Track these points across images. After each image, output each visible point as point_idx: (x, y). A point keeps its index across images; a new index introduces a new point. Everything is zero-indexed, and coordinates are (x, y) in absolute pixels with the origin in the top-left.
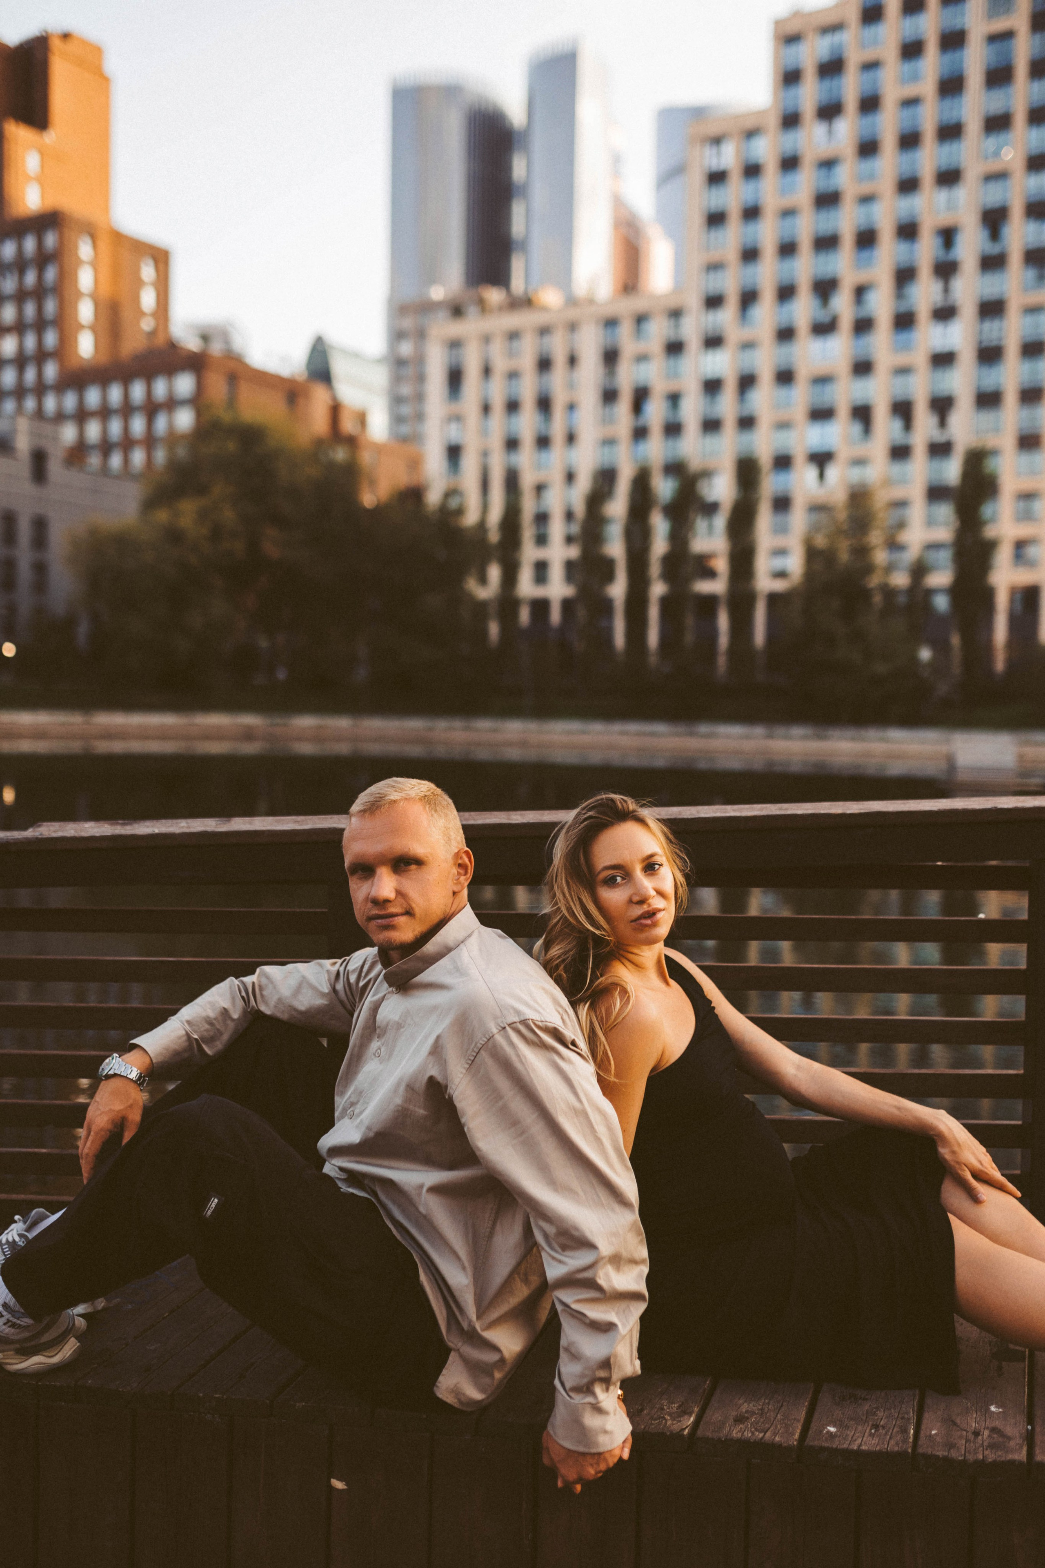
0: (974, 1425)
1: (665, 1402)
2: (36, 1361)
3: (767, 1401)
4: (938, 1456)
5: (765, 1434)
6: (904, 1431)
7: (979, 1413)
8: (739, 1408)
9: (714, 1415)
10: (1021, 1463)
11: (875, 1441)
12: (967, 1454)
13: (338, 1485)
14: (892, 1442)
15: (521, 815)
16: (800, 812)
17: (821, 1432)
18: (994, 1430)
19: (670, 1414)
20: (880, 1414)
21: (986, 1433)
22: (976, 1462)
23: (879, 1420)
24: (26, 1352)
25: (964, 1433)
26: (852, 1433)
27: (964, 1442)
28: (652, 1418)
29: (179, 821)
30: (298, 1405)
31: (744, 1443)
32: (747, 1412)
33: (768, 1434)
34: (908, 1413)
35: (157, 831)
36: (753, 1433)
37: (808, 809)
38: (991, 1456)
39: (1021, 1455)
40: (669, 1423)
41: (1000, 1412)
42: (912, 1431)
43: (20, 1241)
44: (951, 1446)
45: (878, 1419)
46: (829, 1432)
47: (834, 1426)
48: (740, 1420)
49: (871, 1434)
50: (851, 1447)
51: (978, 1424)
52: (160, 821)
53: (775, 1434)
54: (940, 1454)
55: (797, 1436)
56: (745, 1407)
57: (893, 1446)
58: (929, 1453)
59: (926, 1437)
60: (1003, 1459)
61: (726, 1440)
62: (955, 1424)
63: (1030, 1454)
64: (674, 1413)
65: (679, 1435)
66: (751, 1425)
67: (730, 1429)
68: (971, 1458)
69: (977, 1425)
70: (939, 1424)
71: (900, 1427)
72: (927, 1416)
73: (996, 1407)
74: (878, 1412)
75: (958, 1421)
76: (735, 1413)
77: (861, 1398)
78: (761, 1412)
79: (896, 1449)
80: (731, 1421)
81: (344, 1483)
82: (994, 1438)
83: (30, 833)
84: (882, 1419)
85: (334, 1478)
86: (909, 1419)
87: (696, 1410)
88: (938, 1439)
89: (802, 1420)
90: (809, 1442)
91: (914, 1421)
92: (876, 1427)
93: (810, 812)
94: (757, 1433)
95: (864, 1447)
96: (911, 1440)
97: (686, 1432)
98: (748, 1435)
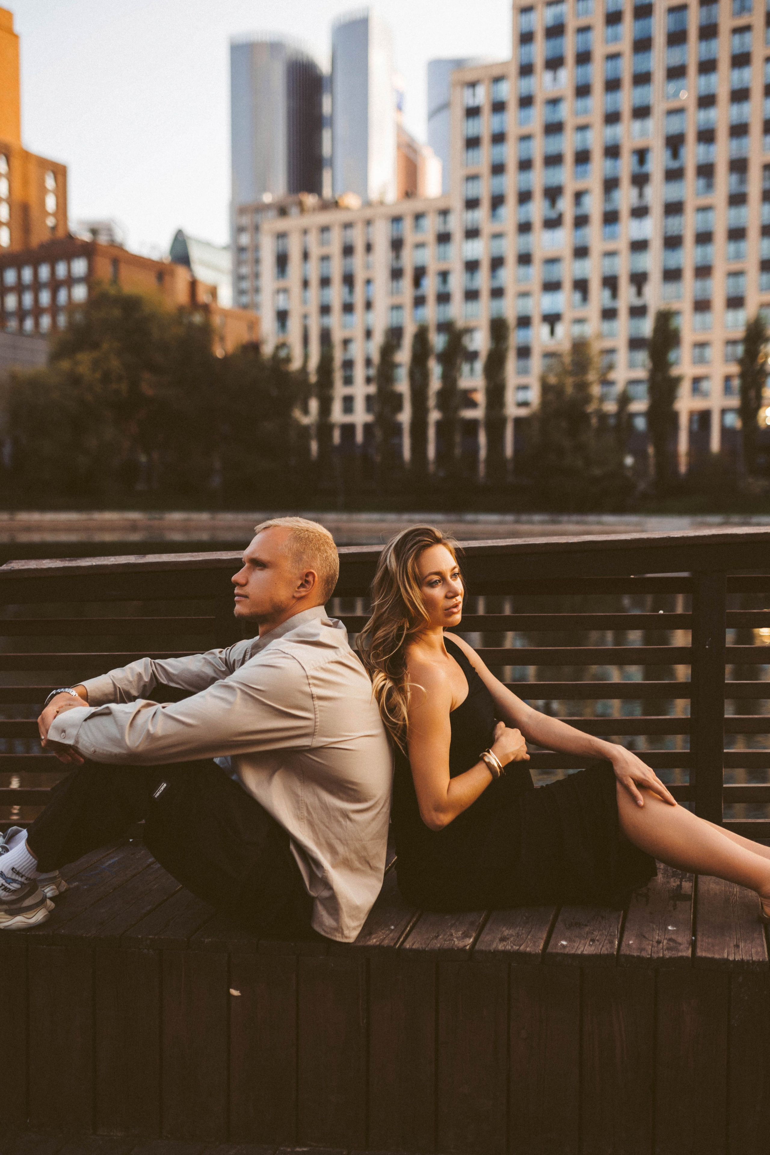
0: (657, 937)
1: (453, 931)
3: (521, 929)
4: (634, 956)
5: (520, 947)
6: (612, 942)
7: (661, 931)
8: (503, 933)
9: (486, 937)
10: (687, 958)
11: (593, 948)
12: (653, 954)
13: (235, 992)
14: (604, 949)
17: (557, 944)
18: (670, 940)
19: (457, 938)
20: (596, 933)
21: (665, 942)
22: (658, 958)
23: (595, 937)
25: (651, 942)
26: (578, 945)
27: (650, 947)
28: (445, 940)
29: (109, 557)
30: (206, 940)
31: (506, 953)
32: (507, 935)
33: (522, 948)
34: (614, 932)
35: (94, 564)
36: (512, 947)
38: (668, 954)
39: (688, 953)
40: (456, 943)
41: (675, 930)
42: (617, 942)
44: (643, 949)
45: (594, 937)
46: (562, 945)
47: (566, 941)
48: (503, 939)
49: (590, 945)
50: (576, 953)
51: (660, 937)
52: (96, 558)
53: (527, 947)
54: (635, 954)
55: (541, 947)
56: (506, 932)
57: (604, 951)
58: (628, 954)
59: (626, 945)
60: (676, 956)
61: (494, 951)
62: (644, 937)
63: (694, 952)
64: (459, 937)
65: (463, 950)
66: (511, 942)
67: (497, 945)
68: (655, 956)
69: (659, 938)
70: (634, 938)
71: (609, 940)
72: (626, 934)
73: (672, 927)
74: (595, 932)
75: (647, 936)
76: (499, 936)
77: (583, 924)
78: (517, 935)
79: (606, 952)
80: (497, 940)
81: (239, 991)
82: (670, 944)
84: (597, 936)
85: (232, 988)
86: (615, 935)
87: (474, 935)
88: (634, 946)
89: (545, 938)
90: (550, 950)
91: (618, 937)
92: (593, 940)
94: (514, 947)
95: (585, 952)
96: (616, 947)
97: (468, 947)
98: (509, 947)
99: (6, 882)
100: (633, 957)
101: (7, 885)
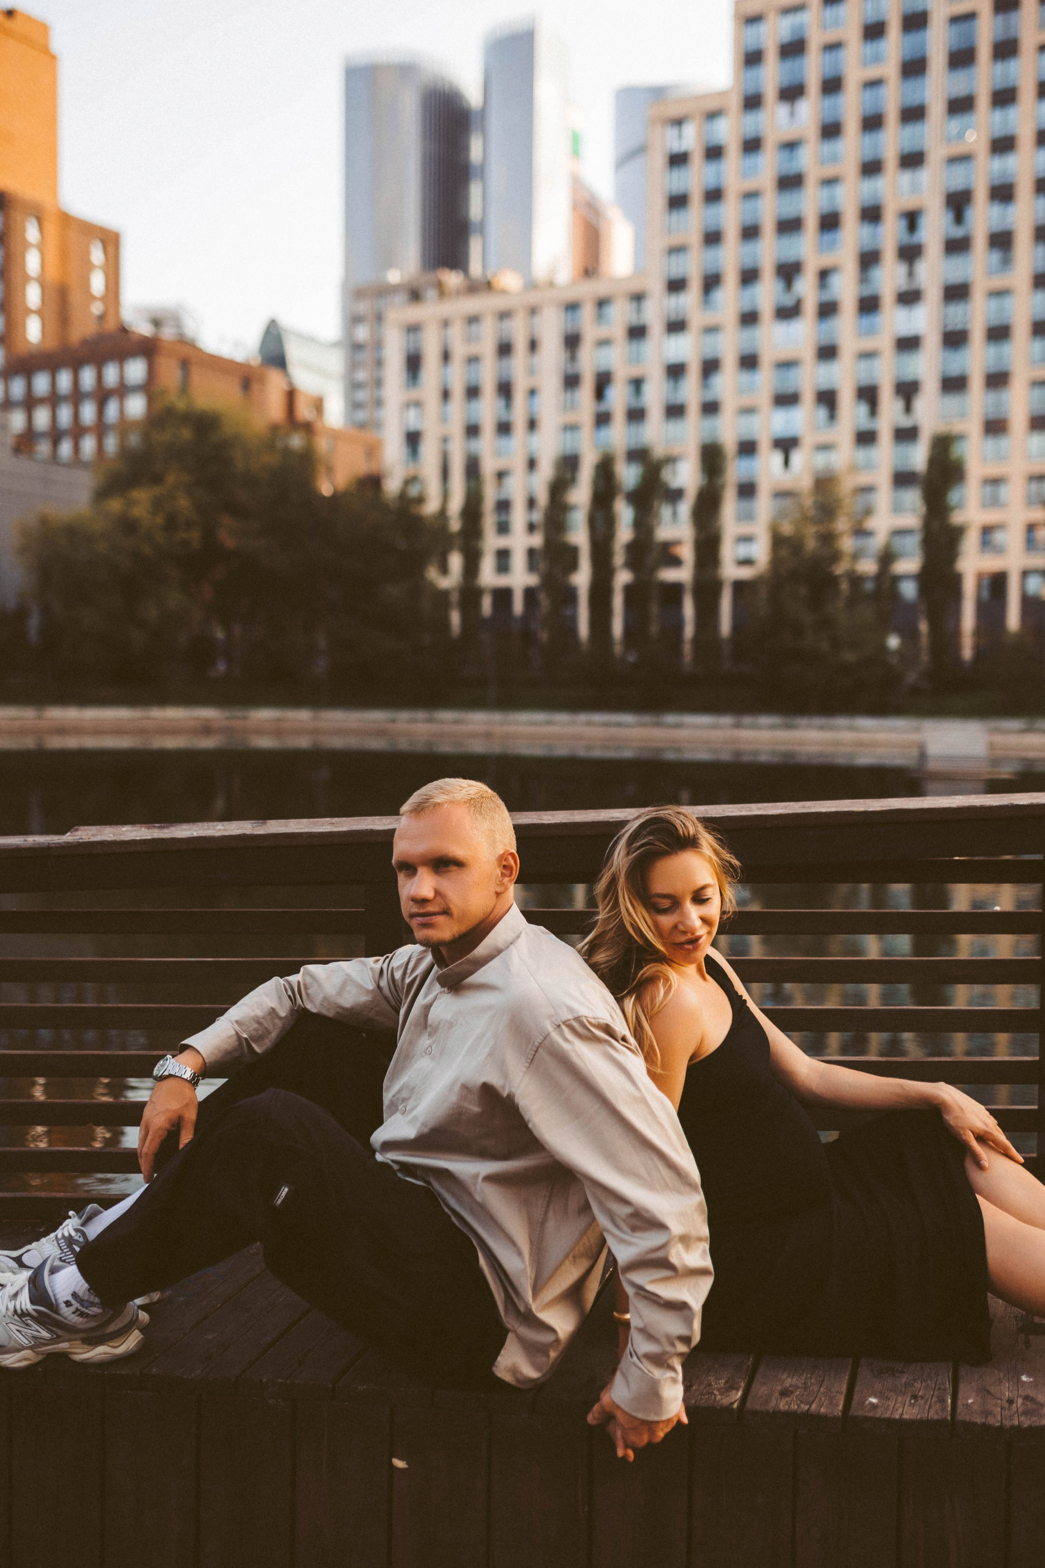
0: (1007, 1393)
1: (712, 1379)
2: (100, 1352)
3: (809, 1376)
4: (977, 1423)
5: (810, 1407)
6: (942, 1401)
7: (1011, 1383)
8: (783, 1383)
9: (760, 1389)
11: (915, 1410)
12: (1004, 1421)
13: (399, 1463)
14: (932, 1411)
15: (552, 815)
16: (824, 810)
17: (864, 1403)
18: (1026, 1398)
19: (718, 1390)
20: (918, 1385)
21: (1020, 1401)
22: (1013, 1428)
23: (918, 1391)
24: (92, 1341)
25: (999, 1401)
26: (893, 1404)
27: (999, 1409)
28: (702, 1394)
29: (215, 823)
30: (359, 1387)
31: (789, 1415)
32: (790, 1386)
33: (814, 1406)
34: (944, 1384)
35: (195, 834)
36: (799, 1406)
37: (830, 807)
38: (1026, 1422)
40: (718, 1397)
41: (1031, 1382)
42: (949, 1401)
43: (76, 1236)
44: (987, 1413)
45: (916, 1390)
46: (870, 1403)
47: (876, 1397)
48: (785, 1393)
49: (911, 1404)
50: (893, 1417)
51: (1011, 1392)
52: (196, 824)
53: (820, 1406)
54: (979, 1421)
55: (841, 1407)
56: (788, 1382)
57: (933, 1415)
58: (968, 1420)
59: (963, 1406)
60: (1038, 1424)
61: (773, 1412)
62: (989, 1392)
64: (721, 1388)
65: (728, 1409)
66: (796, 1398)
67: (777, 1402)
68: (1007, 1423)
69: (1010, 1394)
70: (974, 1394)
71: (938, 1397)
72: (963, 1388)
73: (1027, 1377)
74: (916, 1384)
75: (992, 1389)
76: (780, 1388)
77: (898, 1370)
78: (804, 1386)
79: (936, 1417)
80: (777, 1394)
81: (405, 1462)
82: (1027, 1405)
83: (68, 838)
84: (920, 1390)
85: (396, 1457)
86: (945, 1389)
87: (743, 1385)
88: (975, 1407)
89: (844, 1392)
90: (855, 1411)
91: (950, 1391)
92: (915, 1397)
93: (833, 810)
94: (802, 1406)
95: (905, 1416)
96: (949, 1409)
97: (735, 1406)
98: (794, 1407)
100: (975, 1424)
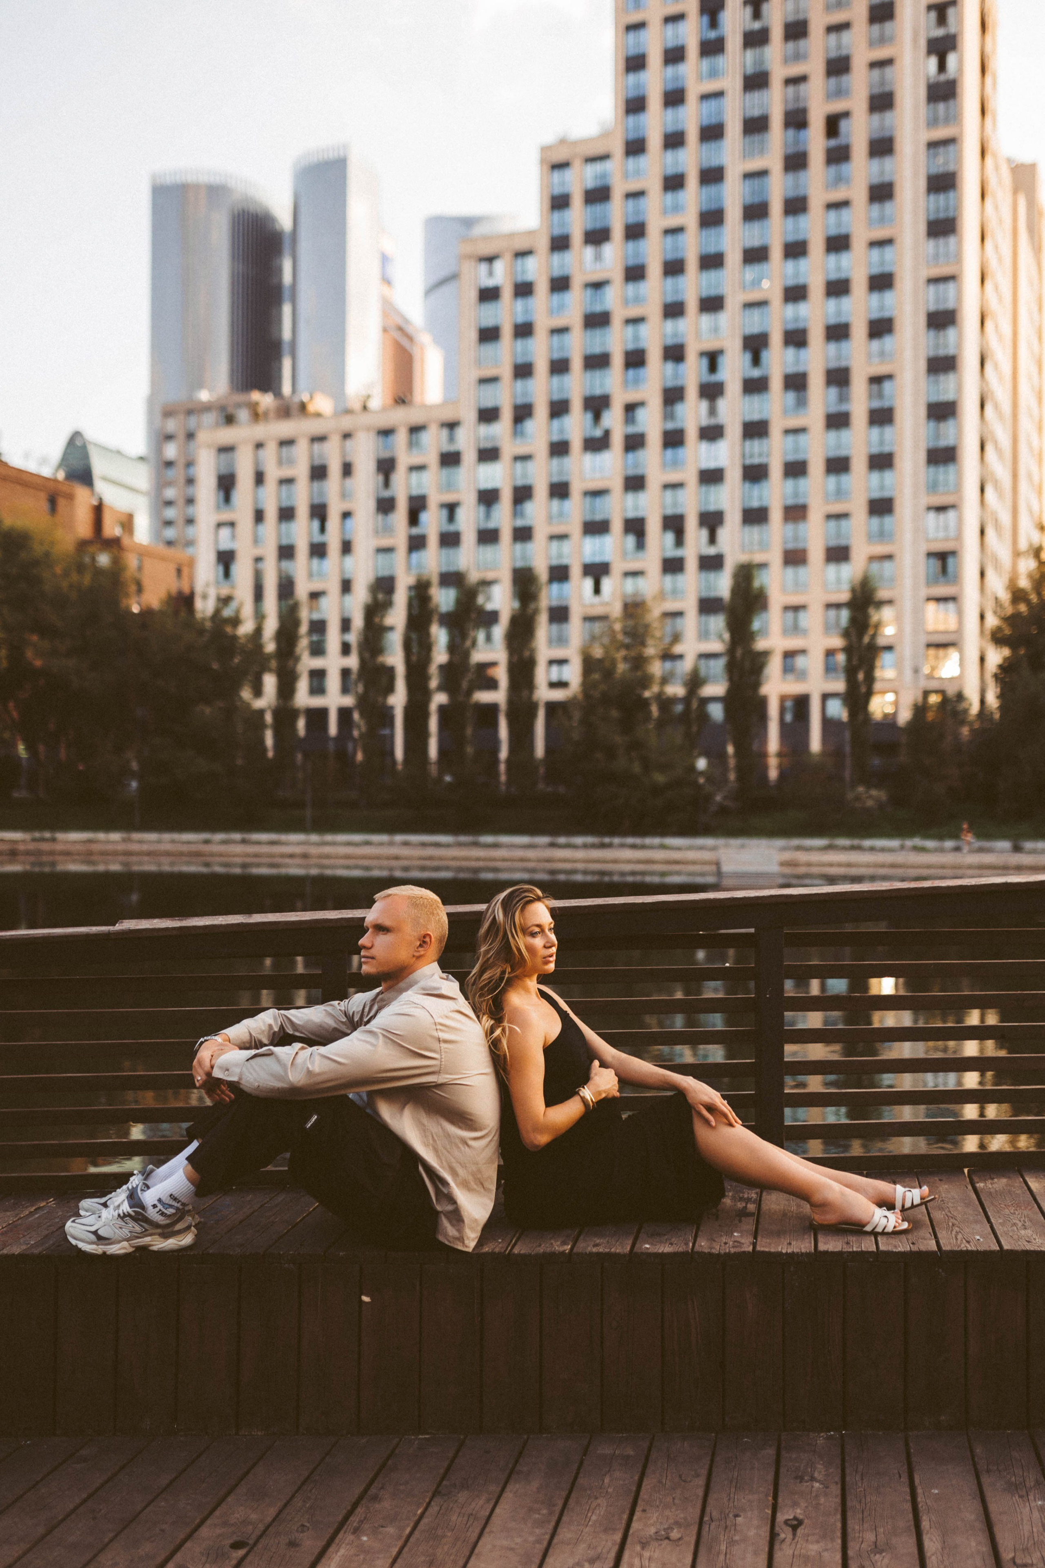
0: (724, 1240)
1: (553, 1242)
2: (171, 1243)
3: (610, 1238)
5: (610, 1250)
6: (687, 1244)
7: (727, 1236)
8: (595, 1241)
9: (581, 1244)
10: (749, 1252)
11: (671, 1249)
13: (366, 1299)
14: (681, 1249)
16: (616, 902)
17: (641, 1247)
18: (735, 1241)
19: (557, 1246)
20: (673, 1240)
21: (731, 1243)
22: (725, 1253)
23: (673, 1242)
24: (166, 1236)
25: (720, 1243)
26: (659, 1247)
27: (719, 1247)
28: (547, 1248)
31: (598, 1254)
33: (613, 1250)
34: (689, 1238)
36: (604, 1250)
38: (733, 1250)
39: (750, 1249)
40: (557, 1249)
42: (691, 1245)
44: (712, 1248)
46: (646, 1248)
47: (649, 1244)
48: (596, 1245)
49: (668, 1247)
50: (658, 1252)
53: (616, 1249)
54: (706, 1251)
55: (628, 1249)
56: (598, 1241)
58: (700, 1250)
59: (699, 1246)
60: (740, 1251)
61: (589, 1253)
62: (714, 1240)
63: (754, 1248)
64: (559, 1245)
65: (563, 1253)
66: (603, 1247)
67: (591, 1249)
68: (722, 1252)
69: (726, 1240)
70: (705, 1241)
71: (685, 1243)
72: (698, 1239)
73: (737, 1233)
74: (673, 1238)
75: (716, 1240)
76: (593, 1243)
77: (662, 1234)
78: (607, 1242)
79: (682, 1251)
80: (591, 1246)
81: (369, 1298)
82: (735, 1244)
83: (118, 927)
85: (364, 1295)
86: (689, 1240)
87: (571, 1243)
88: (705, 1246)
89: (631, 1244)
91: (692, 1241)
92: (671, 1244)
93: (622, 902)
94: (606, 1250)
95: (665, 1251)
96: (691, 1247)
97: (567, 1251)
98: (601, 1250)
99: (163, 1207)
100: (705, 1253)
101: (164, 1210)
